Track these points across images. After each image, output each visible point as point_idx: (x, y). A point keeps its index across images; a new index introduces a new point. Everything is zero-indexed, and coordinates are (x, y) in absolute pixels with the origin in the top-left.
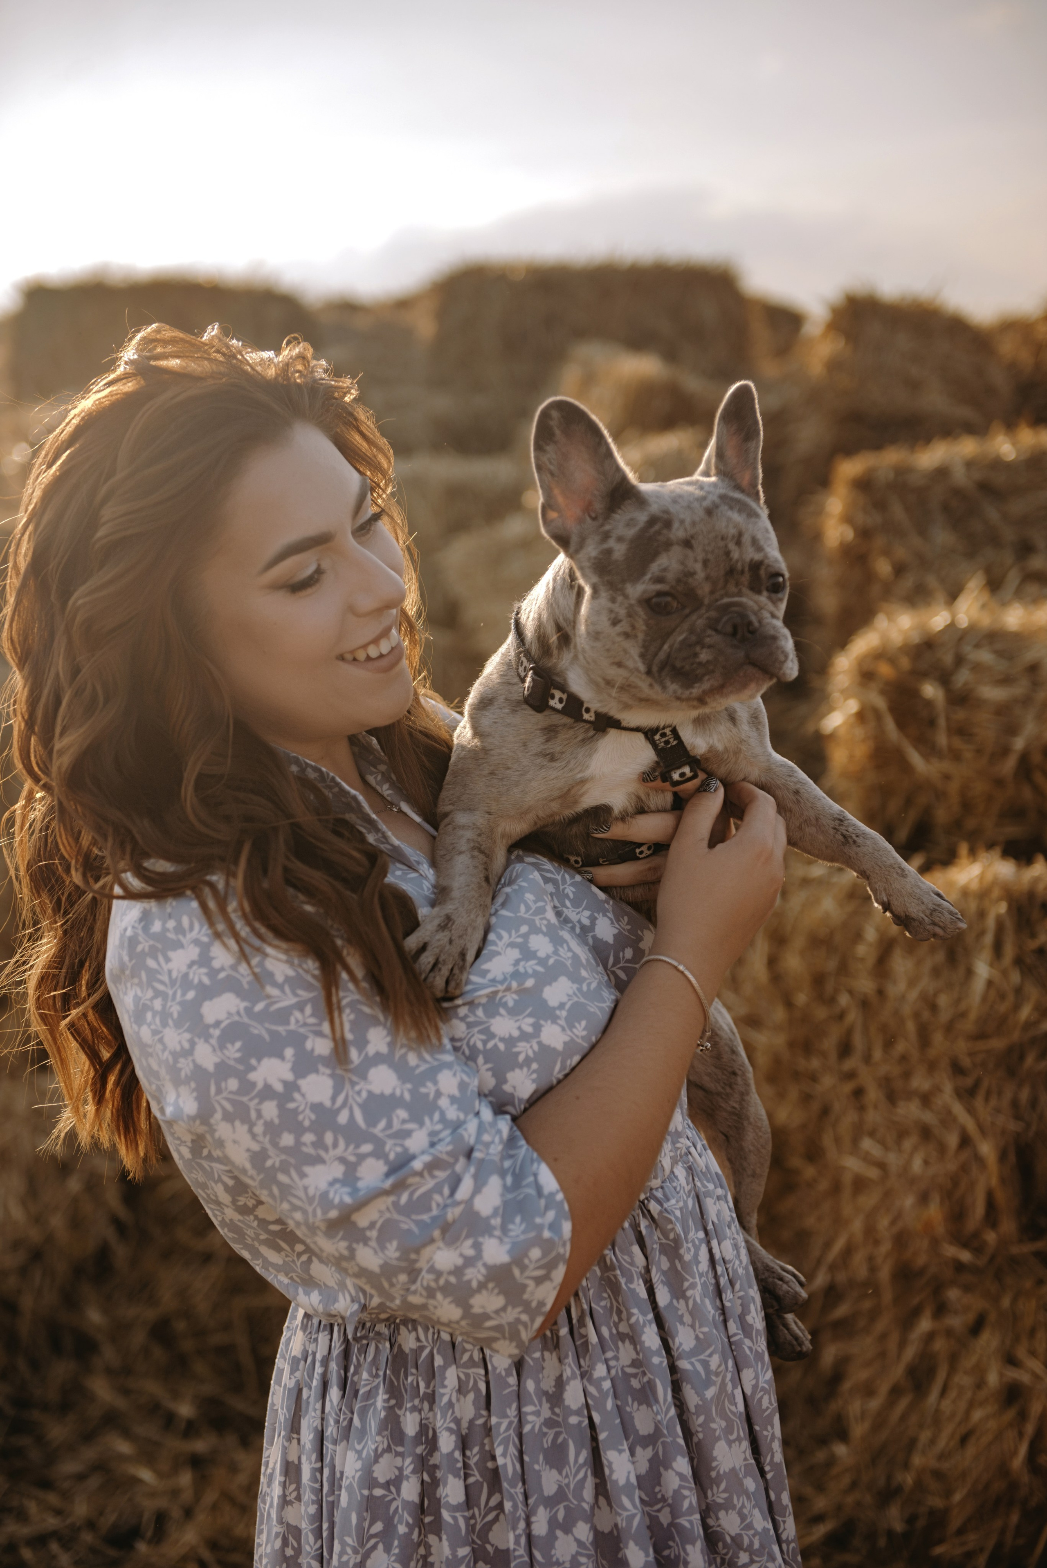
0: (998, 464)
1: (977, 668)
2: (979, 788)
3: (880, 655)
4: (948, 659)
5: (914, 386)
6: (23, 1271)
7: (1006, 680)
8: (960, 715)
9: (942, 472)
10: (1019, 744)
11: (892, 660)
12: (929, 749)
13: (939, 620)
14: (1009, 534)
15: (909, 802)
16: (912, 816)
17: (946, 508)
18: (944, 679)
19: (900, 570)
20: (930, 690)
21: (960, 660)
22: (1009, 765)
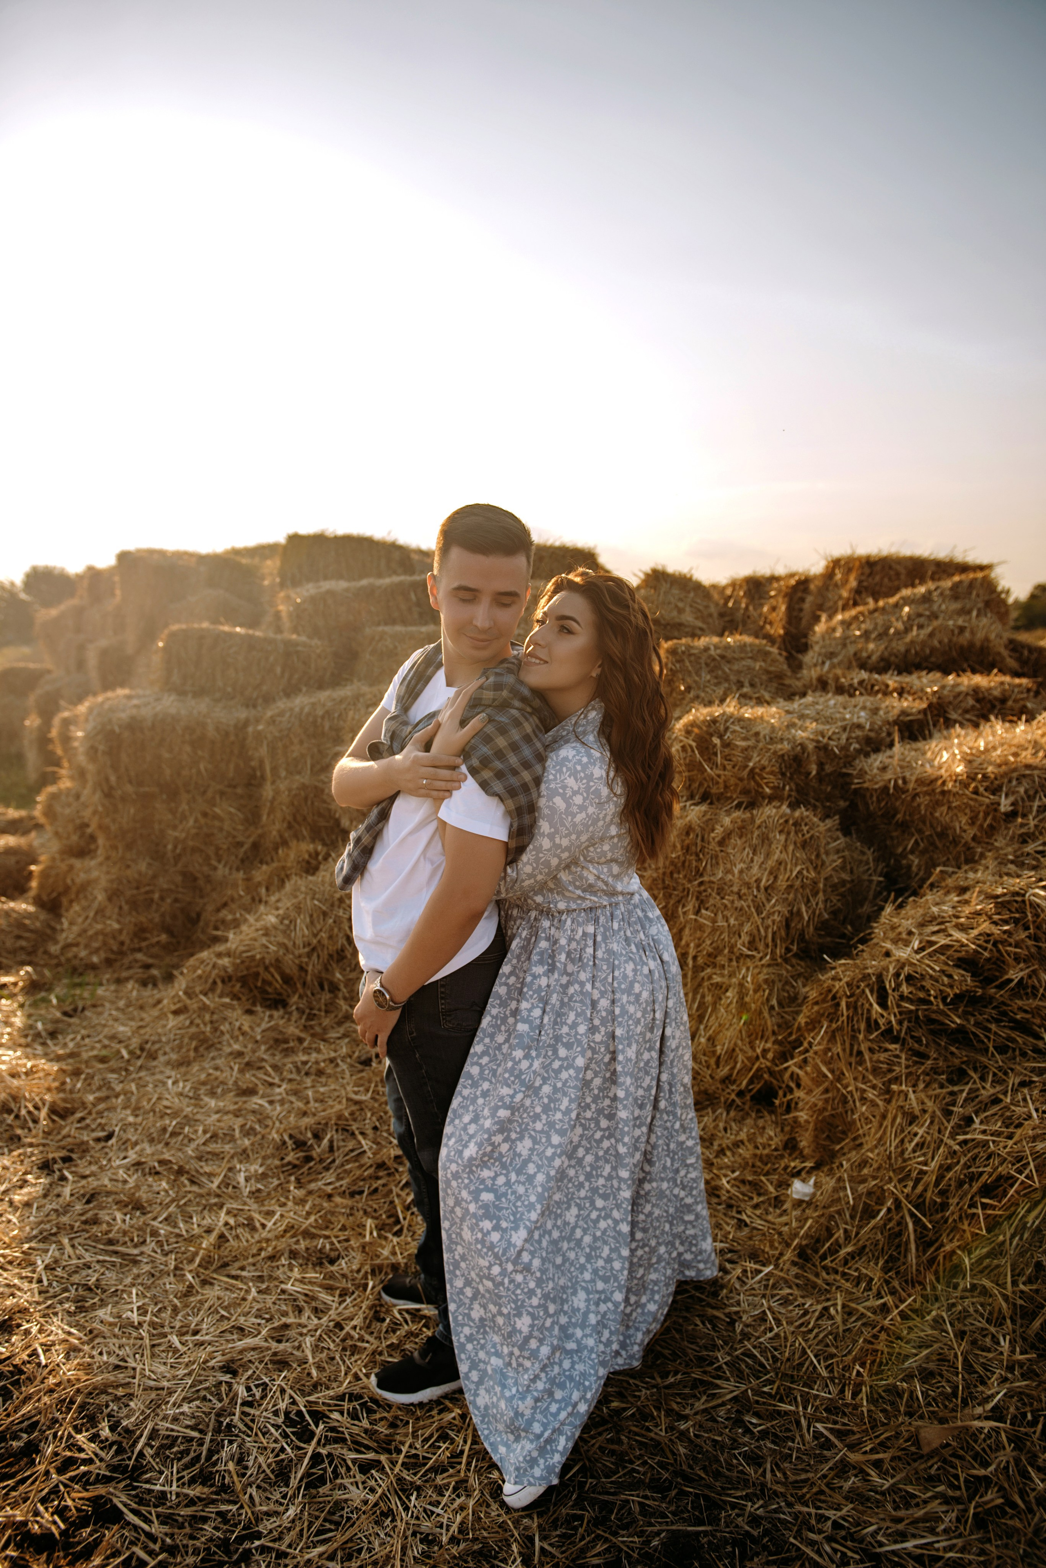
0: (728, 647)
1: (734, 732)
2: (733, 781)
3: (693, 724)
4: (722, 728)
5: (680, 611)
6: (309, 955)
7: (745, 739)
8: (727, 751)
9: (706, 649)
10: (751, 764)
11: (699, 727)
12: (713, 765)
13: (717, 711)
14: (733, 678)
15: (701, 784)
16: (702, 790)
17: (707, 665)
18: (721, 737)
19: (688, 689)
20: (716, 741)
21: (727, 729)
22: (745, 773)
